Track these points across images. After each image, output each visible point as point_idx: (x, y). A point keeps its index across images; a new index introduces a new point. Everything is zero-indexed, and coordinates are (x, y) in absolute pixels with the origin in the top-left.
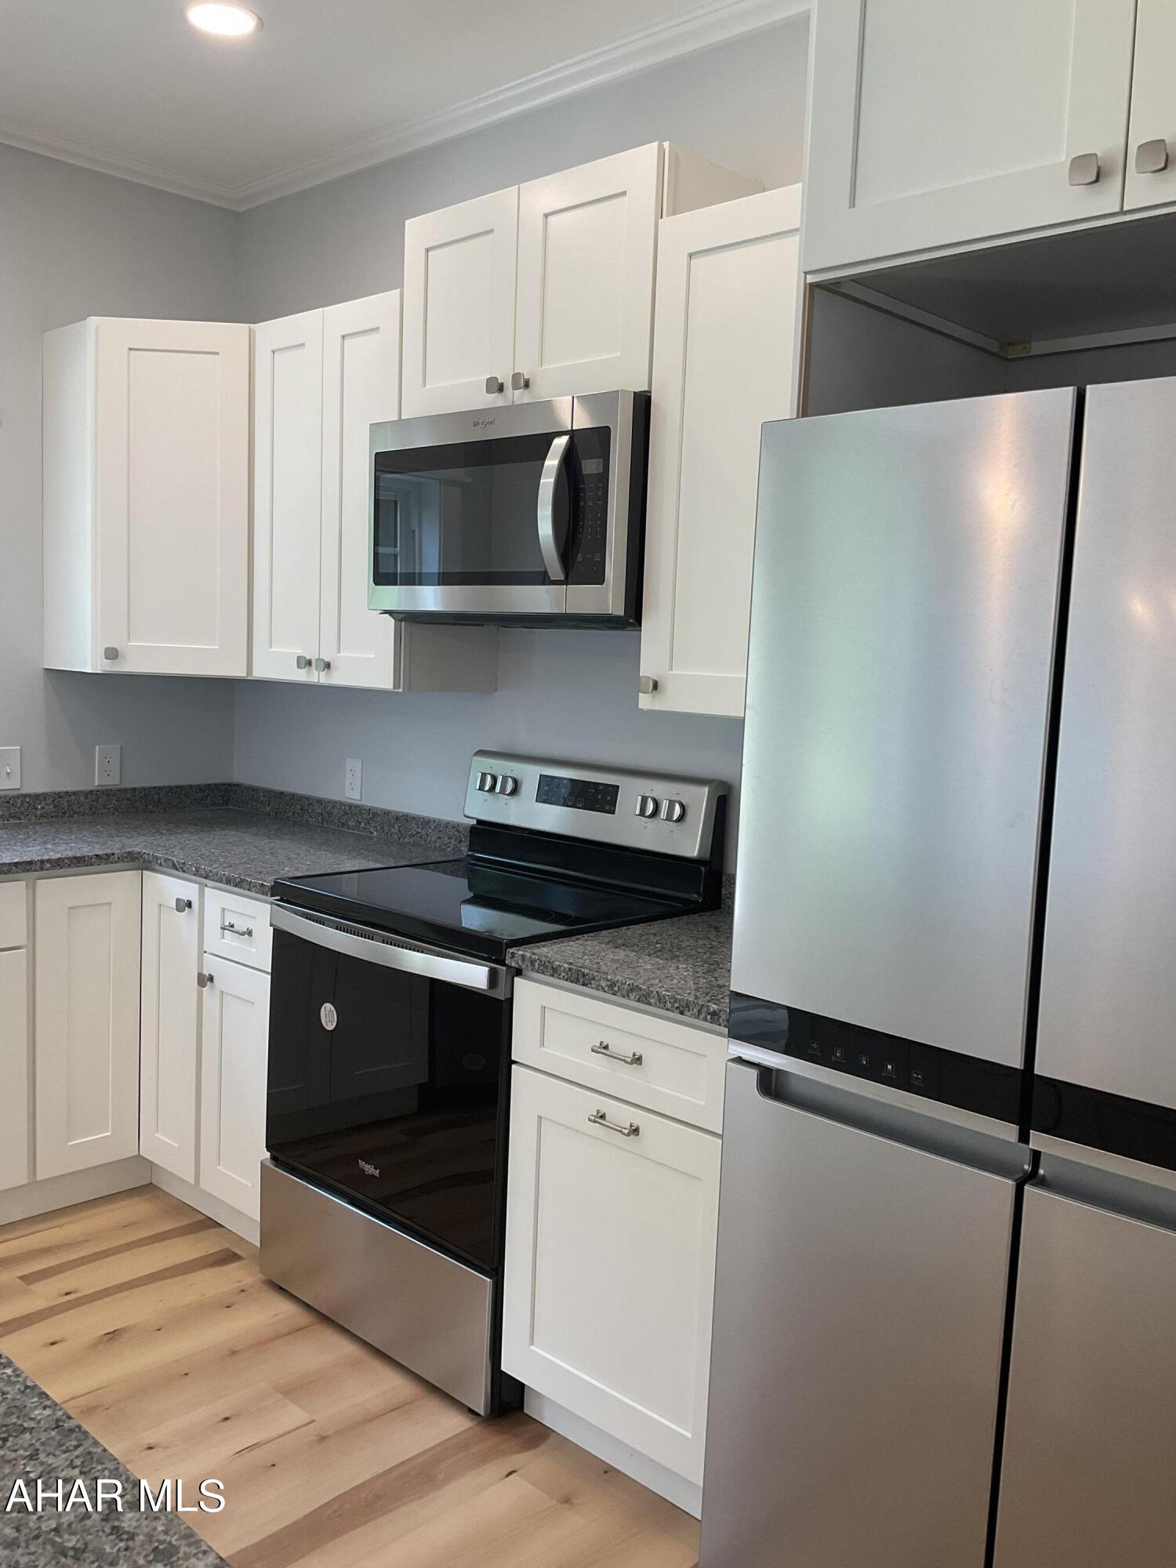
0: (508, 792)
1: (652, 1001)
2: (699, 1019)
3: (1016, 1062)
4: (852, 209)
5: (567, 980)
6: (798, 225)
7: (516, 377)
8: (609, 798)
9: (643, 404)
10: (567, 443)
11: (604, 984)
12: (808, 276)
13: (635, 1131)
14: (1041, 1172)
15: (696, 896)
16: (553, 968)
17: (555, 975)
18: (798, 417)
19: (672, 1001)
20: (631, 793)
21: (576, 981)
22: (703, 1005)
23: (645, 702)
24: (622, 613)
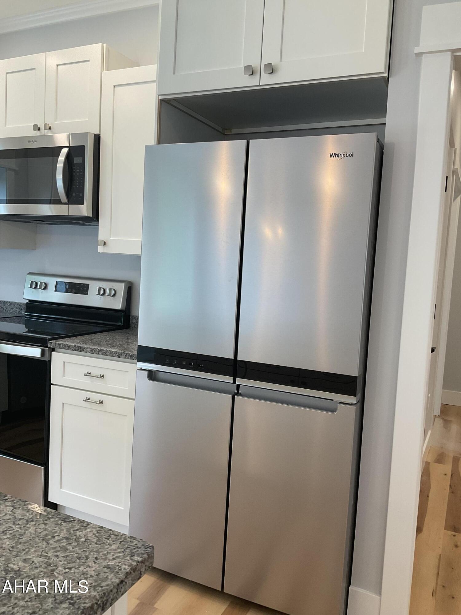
0: (42, 288)
1: (108, 354)
2: (126, 358)
3: (232, 357)
4: (174, 75)
5: (74, 350)
6: (155, 79)
7: (45, 125)
8: (85, 289)
9: (97, 139)
10: (68, 151)
11: (89, 350)
12: (159, 97)
13: (101, 402)
14: (240, 392)
15: (120, 323)
16: (68, 346)
17: (69, 349)
18: (157, 144)
19: (116, 353)
20: (94, 287)
21: (78, 350)
22: (127, 353)
23: (101, 249)
24: (91, 216)
